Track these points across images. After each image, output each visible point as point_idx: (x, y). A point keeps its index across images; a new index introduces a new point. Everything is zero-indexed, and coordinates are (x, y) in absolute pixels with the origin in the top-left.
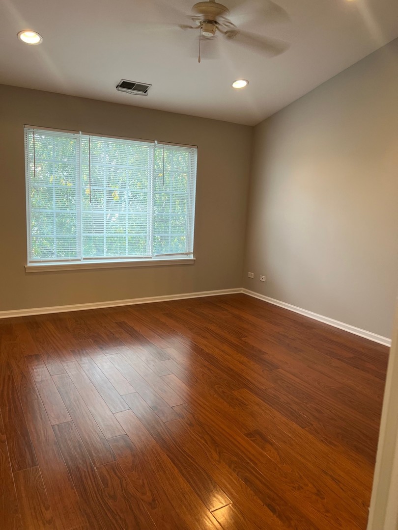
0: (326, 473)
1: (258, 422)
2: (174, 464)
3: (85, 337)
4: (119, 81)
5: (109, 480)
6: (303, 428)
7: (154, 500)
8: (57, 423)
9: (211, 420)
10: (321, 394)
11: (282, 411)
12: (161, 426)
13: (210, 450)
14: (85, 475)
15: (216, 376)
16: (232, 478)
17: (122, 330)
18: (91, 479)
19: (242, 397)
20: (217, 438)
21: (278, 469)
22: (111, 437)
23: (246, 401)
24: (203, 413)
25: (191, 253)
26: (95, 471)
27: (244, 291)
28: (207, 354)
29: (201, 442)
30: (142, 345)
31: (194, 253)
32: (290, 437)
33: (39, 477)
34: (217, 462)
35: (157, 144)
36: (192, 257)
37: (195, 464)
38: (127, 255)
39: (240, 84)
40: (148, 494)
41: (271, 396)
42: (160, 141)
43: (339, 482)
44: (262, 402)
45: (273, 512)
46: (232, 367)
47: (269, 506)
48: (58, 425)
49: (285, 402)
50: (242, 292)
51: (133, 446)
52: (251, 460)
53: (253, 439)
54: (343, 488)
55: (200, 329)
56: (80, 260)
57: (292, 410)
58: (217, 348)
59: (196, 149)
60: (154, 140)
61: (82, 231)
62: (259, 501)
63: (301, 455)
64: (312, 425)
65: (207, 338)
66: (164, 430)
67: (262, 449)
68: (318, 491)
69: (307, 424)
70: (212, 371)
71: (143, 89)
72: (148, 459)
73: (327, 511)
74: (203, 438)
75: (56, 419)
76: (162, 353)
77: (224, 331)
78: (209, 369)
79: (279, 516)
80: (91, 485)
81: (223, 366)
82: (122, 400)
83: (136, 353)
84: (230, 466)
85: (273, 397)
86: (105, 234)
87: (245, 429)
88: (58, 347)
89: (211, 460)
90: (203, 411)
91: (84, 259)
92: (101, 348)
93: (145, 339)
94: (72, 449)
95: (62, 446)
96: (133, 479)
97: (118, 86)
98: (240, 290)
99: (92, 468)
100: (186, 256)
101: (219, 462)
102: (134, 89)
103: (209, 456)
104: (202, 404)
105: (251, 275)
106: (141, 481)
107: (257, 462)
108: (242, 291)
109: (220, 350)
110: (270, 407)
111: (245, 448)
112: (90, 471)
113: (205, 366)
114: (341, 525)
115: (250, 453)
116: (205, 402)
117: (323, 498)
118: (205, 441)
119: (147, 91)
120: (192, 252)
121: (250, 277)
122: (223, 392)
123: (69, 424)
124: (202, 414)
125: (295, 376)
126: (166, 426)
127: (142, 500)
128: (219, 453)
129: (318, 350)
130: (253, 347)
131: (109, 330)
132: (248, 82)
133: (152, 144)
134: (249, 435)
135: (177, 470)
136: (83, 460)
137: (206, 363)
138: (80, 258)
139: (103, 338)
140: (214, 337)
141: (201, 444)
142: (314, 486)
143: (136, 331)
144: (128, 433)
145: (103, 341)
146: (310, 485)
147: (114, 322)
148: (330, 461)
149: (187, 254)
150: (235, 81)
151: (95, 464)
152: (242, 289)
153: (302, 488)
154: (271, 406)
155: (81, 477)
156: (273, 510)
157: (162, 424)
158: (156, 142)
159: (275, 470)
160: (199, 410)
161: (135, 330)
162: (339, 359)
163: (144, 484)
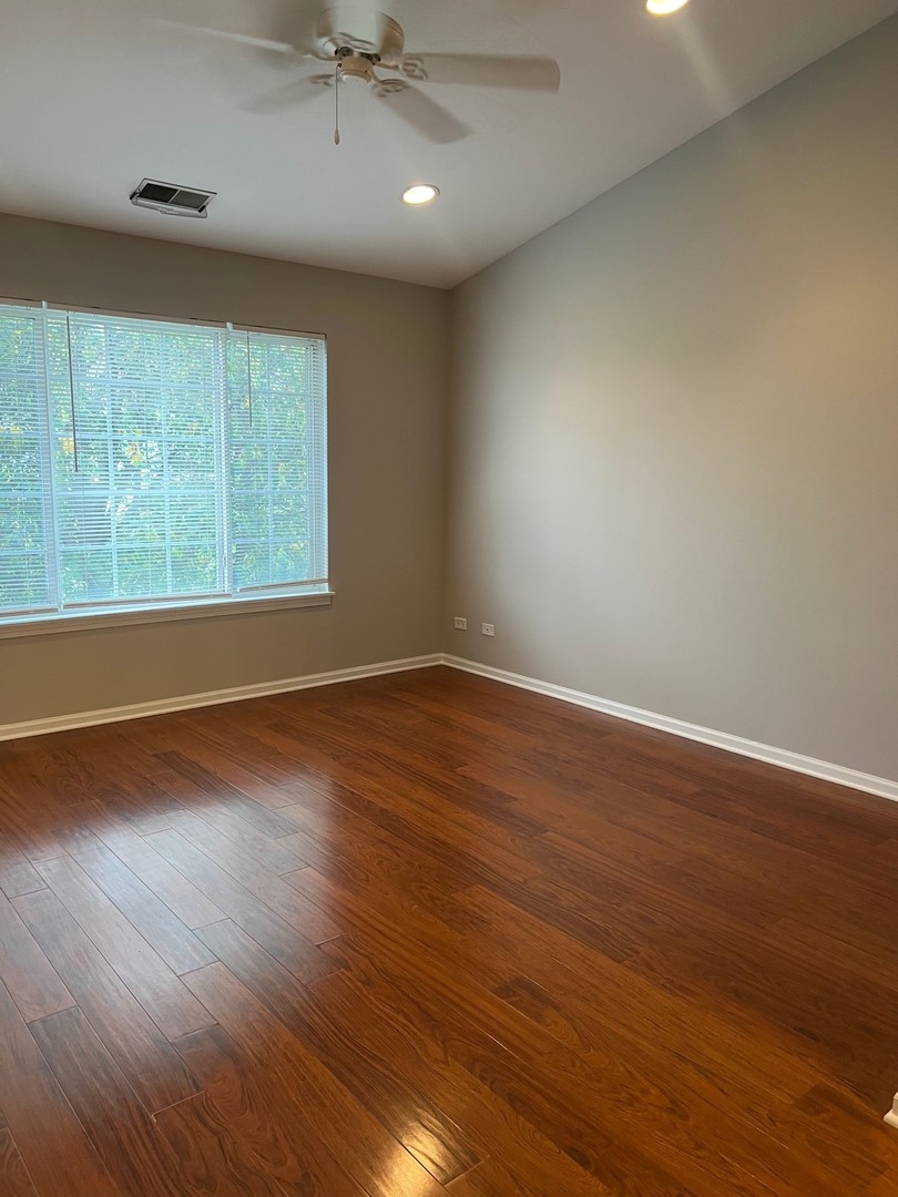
0: (683, 1059)
1: (519, 959)
2: (343, 1082)
3: (83, 794)
4: (137, 181)
5: (191, 1141)
6: (619, 962)
7: (306, 1175)
8: (42, 1015)
9: (413, 965)
10: (646, 881)
11: (567, 927)
12: (299, 994)
13: (422, 1037)
14: (129, 1137)
15: (409, 863)
16: (481, 1098)
17: (172, 771)
18: (144, 1145)
19: (476, 906)
20: (432, 1007)
21: (578, 1063)
22: (180, 1034)
23: (485, 912)
24: (394, 952)
25: (323, 581)
26: (151, 1122)
27: (446, 659)
28: (383, 811)
29: (397, 1021)
30: (223, 804)
31: (330, 580)
32: (594, 986)
33: (14, 1155)
34: (442, 1065)
35: (231, 329)
36: (325, 589)
37: (392, 1076)
38: (170, 592)
39: (419, 195)
40: (289, 1163)
41: (540, 897)
42: (238, 325)
43: (713, 1074)
44: (520, 910)
45: (581, 1164)
46: (442, 836)
47: (571, 1151)
48: (43, 1021)
49: (573, 905)
50: (442, 662)
51: (238, 1050)
52: (517, 1050)
53: (514, 999)
54: (724, 1089)
55: (357, 754)
56: (55, 610)
57: (588, 924)
58: (402, 795)
59: (323, 342)
60: (225, 322)
61: (58, 540)
62: (548, 1142)
63: (624, 1025)
64: (638, 953)
65: (378, 776)
66: (308, 1004)
67: (538, 1022)
68: (672, 1101)
69: (626, 950)
70: (399, 852)
71: (197, 202)
72: (279, 1078)
73: (700, 1147)
74: (402, 1011)
75: (35, 1007)
76: (277, 818)
77: (416, 755)
78: (390, 846)
79: (598, 1173)
80: (147, 1159)
81: (422, 838)
82: (195, 941)
83: (215, 825)
84: (471, 1070)
85: (544, 899)
86: (112, 545)
87: (491, 978)
88: (18, 826)
89: (425, 1059)
90: (392, 948)
91: (67, 606)
92: (128, 819)
93: (232, 788)
94: (87, 1074)
95: (60, 1070)
96: (250, 1131)
97: (134, 194)
98: (438, 659)
99: (144, 1117)
100: (310, 587)
101: (446, 1063)
102: (174, 203)
103: (419, 1051)
104: (386, 931)
105: (461, 622)
106: (269, 1135)
107: (530, 1052)
108: (442, 659)
109: (412, 800)
110: (542, 922)
111: (498, 1022)
112: (139, 1124)
113: (383, 842)
114: (732, 1174)
115: (512, 1033)
116: (393, 925)
117: (686, 1117)
118: (406, 1016)
119: (204, 207)
120: (326, 577)
121: (460, 627)
122: (432, 898)
123: (70, 1014)
124: (390, 954)
125: (583, 845)
126: (309, 993)
127: (278, 1179)
128: (443, 1043)
129: (626, 783)
130: (483, 785)
131: (141, 776)
132: (437, 190)
133: (220, 331)
134: (505, 991)
135: (350, 1096)
136: (118, 1100)
137: (383, 834)
138: (55, 606)
139: (129, 794)
140: (393, 771)
141: (396, 1026)
142: (662, 1091)
143: (206, 772)
144: (220, 1021)
145: (128, 801)
146: (653, 1091)
147: (151, 753)
148: (688, 1031)
149: (313, 582)
150: (409, 188)
151: (149, 1105)
152: (442, 655)
153: (637, 1099)
154: (544, 920)
155: (120, 1142)
156: (584, 1161)
157: (301, 989)
158: (229, 324)
159: (574, 1065)
160: (382, 945)
161: (202, 769)
162: (671, 799)
163: (277, 1140)
